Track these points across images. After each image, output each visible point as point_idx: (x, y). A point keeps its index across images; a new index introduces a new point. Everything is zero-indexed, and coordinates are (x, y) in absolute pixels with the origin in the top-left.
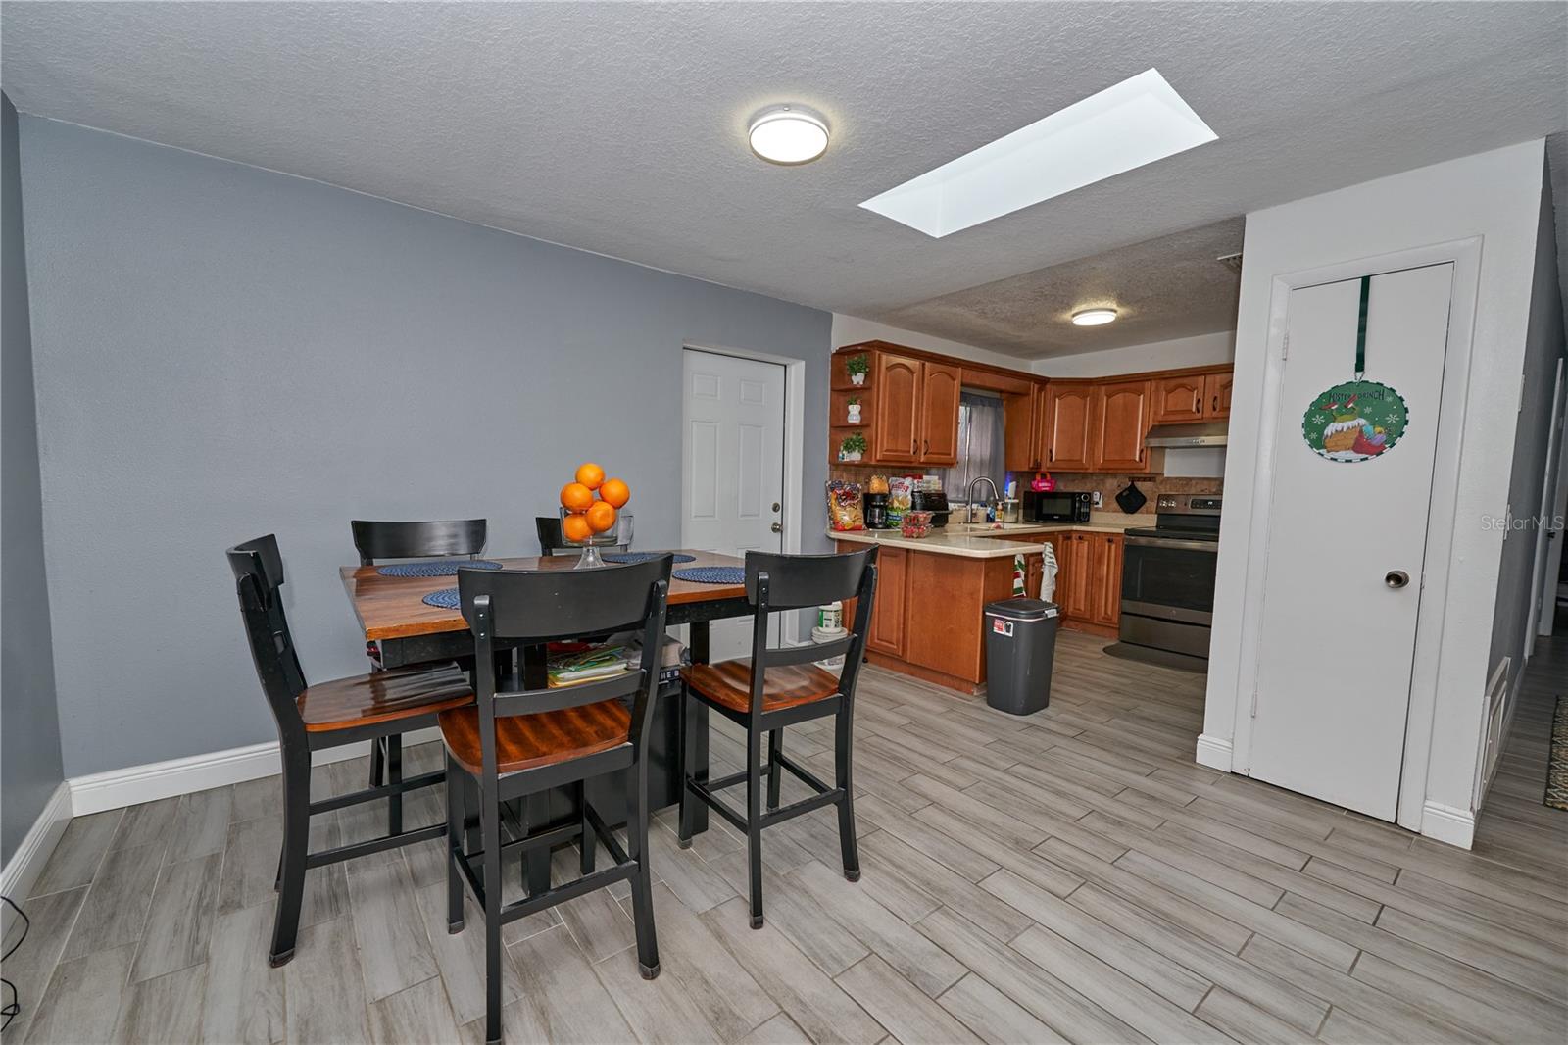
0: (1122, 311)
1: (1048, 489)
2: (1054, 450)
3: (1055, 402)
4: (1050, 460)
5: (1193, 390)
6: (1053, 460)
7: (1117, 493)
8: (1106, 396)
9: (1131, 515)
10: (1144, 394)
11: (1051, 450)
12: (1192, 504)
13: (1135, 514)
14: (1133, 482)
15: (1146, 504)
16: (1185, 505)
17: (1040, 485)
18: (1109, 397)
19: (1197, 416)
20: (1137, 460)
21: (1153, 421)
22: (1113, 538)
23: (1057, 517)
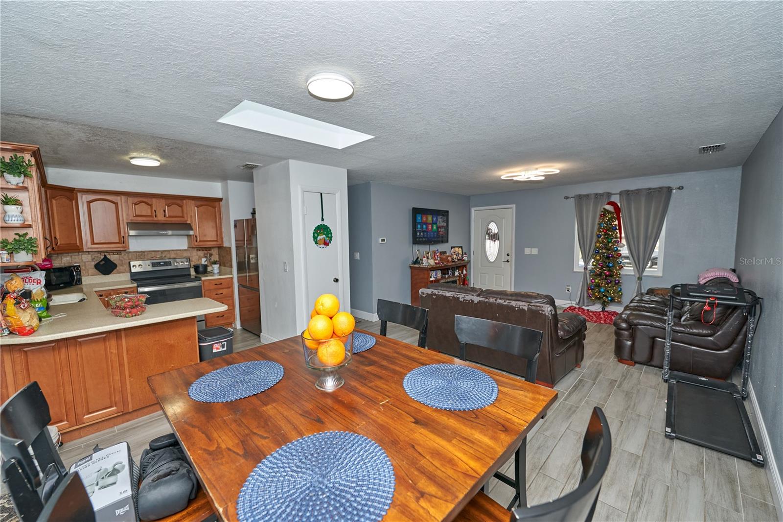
0: (163, 161)
1: (50, 266)
2: (58, 237)
3: (51, 202)
4: (56, 245)
5: (150, 205)
6: (58, 244)
7: (93, 263)
8: (87, 202)
9: (107, 276)
10: (117, 203)
11: (55, 238)
12: (152, 265)
13: (110, 275)
14: (105, 256)
15: (117, 268)
16: (149, 266)
17: (43, 264)
18: (90, 202)
19: (155, 219)
20: (121, 242)
21: (127, 220)
22: (128, 290)
23: (63, 285)
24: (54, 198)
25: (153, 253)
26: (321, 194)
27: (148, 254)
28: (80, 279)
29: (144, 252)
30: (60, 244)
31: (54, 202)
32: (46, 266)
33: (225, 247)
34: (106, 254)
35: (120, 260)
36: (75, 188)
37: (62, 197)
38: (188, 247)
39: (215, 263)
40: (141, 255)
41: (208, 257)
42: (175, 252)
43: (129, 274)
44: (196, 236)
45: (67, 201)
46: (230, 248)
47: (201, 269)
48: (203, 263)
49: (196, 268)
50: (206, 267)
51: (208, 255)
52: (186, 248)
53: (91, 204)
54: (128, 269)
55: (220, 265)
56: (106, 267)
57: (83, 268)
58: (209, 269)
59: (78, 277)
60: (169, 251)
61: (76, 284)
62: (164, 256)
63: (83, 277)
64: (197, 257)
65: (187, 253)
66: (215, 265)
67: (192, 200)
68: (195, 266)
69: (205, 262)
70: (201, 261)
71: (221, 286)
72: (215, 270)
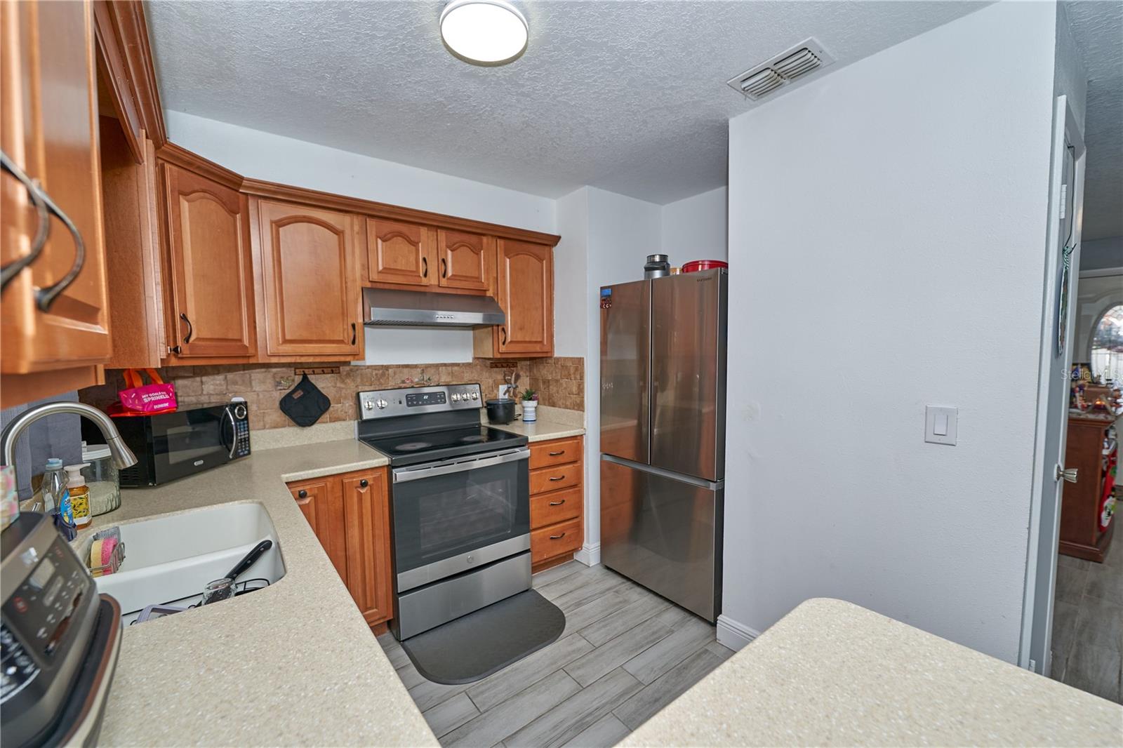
1: (167, 405)
2: (191, 317)
3: (177, 204)
4: (187, 340)
5: (415, 244)
6: (191, 340)
7: (278, 395)
8: (272, 222)
9: (309, 428)
10: (343, 232)
11: (184, 318)
12: (408, 401)
13: (315, 427)
14: (305, 377)
15: (331, 409)
16: (400, 403)
17: (146, 401)
18: (279, 224)
19: (424, 281)
20: (346, 341)
21: (362, 280)
22: (369, 478)
23: (201, 462)
24: (185, 194)
25: (406, 370)
27: (395, 373)
28: (246, 441)
29: (387, 368)
30: (197, 338)
31: (185, 205)
32: (156, 407)
33: (558, 359)
34: (306, 371)
35: (335, 387)
36: (242, 178)
37: (207, 196)
38: (475, 358)
39: (529, 396)
40: (381, 376)
41: (513, 382)
42: (450, 368)
43: (354, 425)
44: (503, 330)
45: (222, 213)
46: (580, 361)
47: (501, 412)
48: (502, 396)
49: (492, 409)
50: (509, 405)
51: (513, 379)
52: (469, 360)
53: (281, 230)
54: (351, 411)
55: (538, 403)
56: (305, 407)
57: (253, 408)
58: (518, 410)
59: (242, 435)
60: (437, 366)
61: (237, 456)
62: (429, 379)
63: (252, 433)
64: (491, 381)
65: (472, 372)
66: (531, 402)
67: (500, 237)
68: (488, 404)
69: (505, 394)
70: (498, 391)
71: (561, 459)
72: (530, 415)
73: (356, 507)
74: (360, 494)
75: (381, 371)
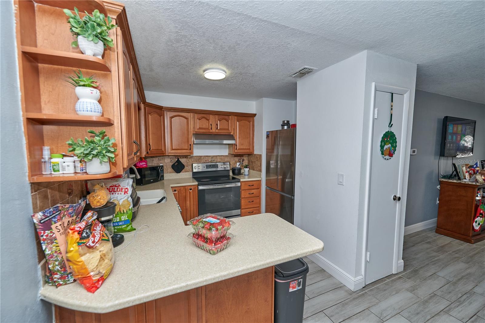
1: (145, 166)
2: (151, 144)
3: (148, 116)
4: (150, 150)
5: (208, 120)
6: (151, 149)
7: (171, 164)
8: (170, 117)
9: (179, 174)
10: (188, 118)
11: (149, 144)
12: (206, 167)
13: (180, 173)
14: (178, 159)
15: (185, 168)
16: (204, 167)
17: (141, 164)
18: (171, 118)
19: (211, 131)
20: (188, 149)
21: (193, 131)
22: (192, 188)
24: (150, 114)
25: (207, 157)
26: (392, 94)
27: (203, 158)
28: (163, 176)
29: (201, 156)
30: (152, 149)
31: (150, 116)
33: (255, 155)
34: (179, 157)
35: (186, 162)
36: (163, 107)
37: (155, 113)
38: (229, 154)
39: (246, 167)
40: (199, 159)
41: (241, 162)
42: (220, 157)
43: (191, 173)
44: (236, 145)
45: (158, 117)
46: (260, 156)
47: (236, 171)
48: (237, 166)
49: (234, 170)
50: (240, 169)
51: (241, 161)
52: (227, 154)
53: (172, 119)
54: (191, 169)
55: (249, 169)
56: (178, 167)
57: (165, 167)
58: (242, 171)
59: (162, 174)
60: (216, 156)
61: (161, 180)
62: (214, 160)
63: (164, 174)
64: (234, 161)
65: (228, 158)
66: (247, 169)
67: (236, 116)
68: (232, 169)
69: (239, 166)
70: (236, 165)
71: (252, 187)
72: (247, 173)
73: (189, 196)
74: (190, 192)
75: (199, 158)
